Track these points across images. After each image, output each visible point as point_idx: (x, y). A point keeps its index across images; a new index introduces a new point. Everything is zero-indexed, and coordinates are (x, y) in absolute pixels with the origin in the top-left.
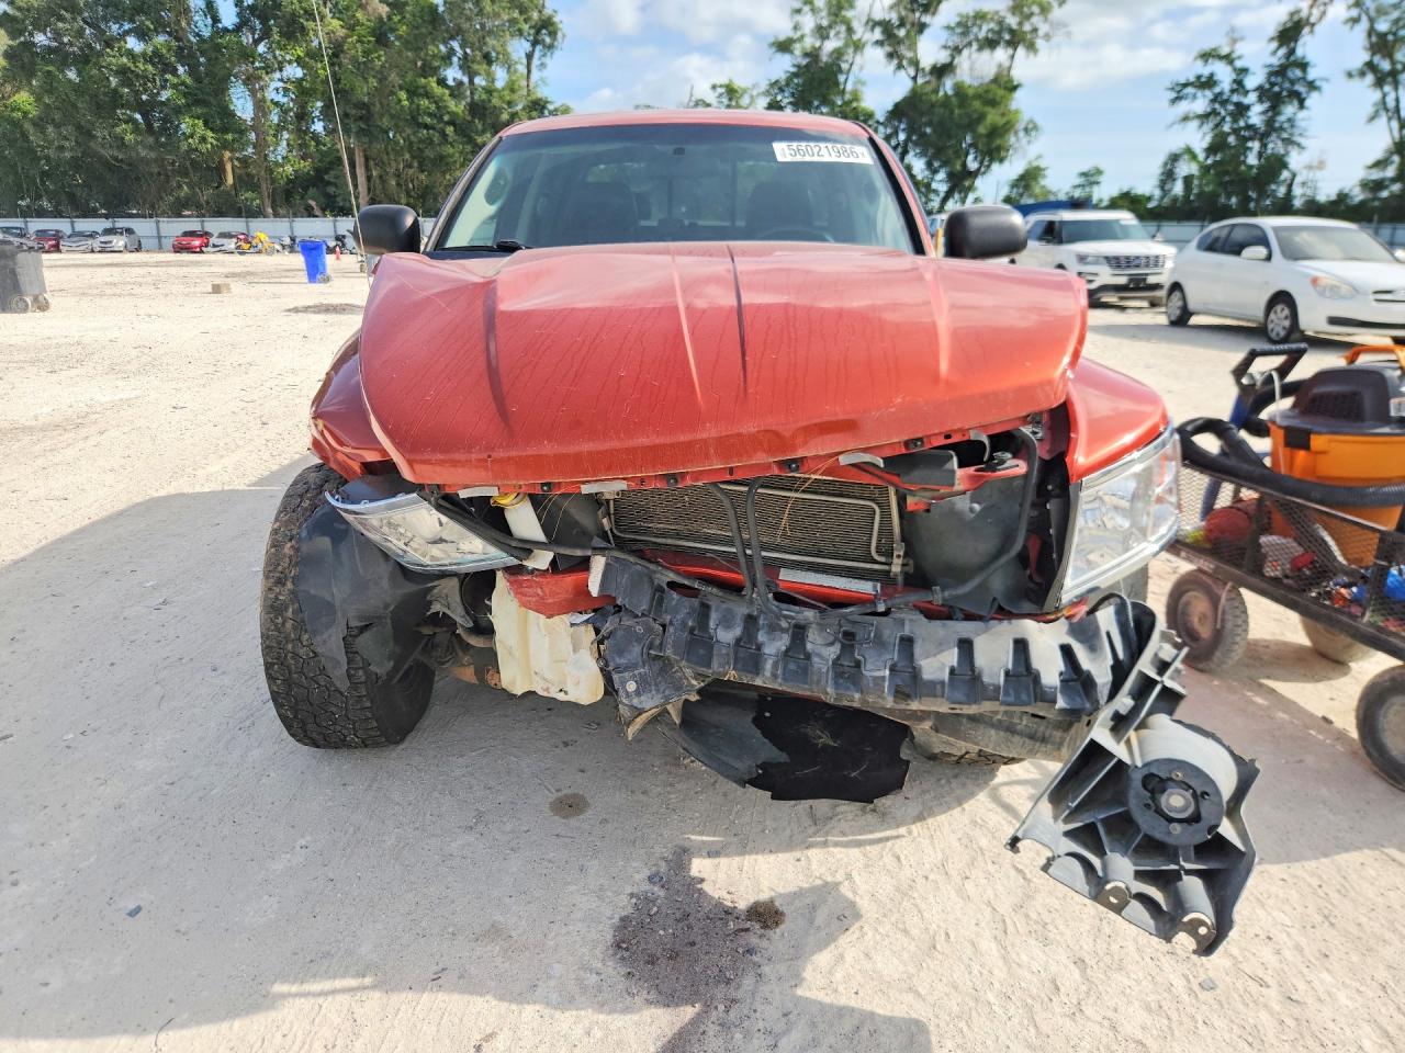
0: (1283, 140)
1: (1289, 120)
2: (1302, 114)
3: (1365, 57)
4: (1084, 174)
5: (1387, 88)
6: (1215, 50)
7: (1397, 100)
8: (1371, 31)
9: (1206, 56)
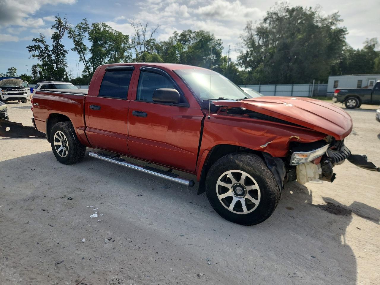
0: (62, 64)
1: (62, 59)
2: (65, 58)
3: (75, 46)
4: (9, 69)
5: (81, 54)
6: (38, 39)
7: (84, 57)
8: (74, 40)
9: (36, 40)
